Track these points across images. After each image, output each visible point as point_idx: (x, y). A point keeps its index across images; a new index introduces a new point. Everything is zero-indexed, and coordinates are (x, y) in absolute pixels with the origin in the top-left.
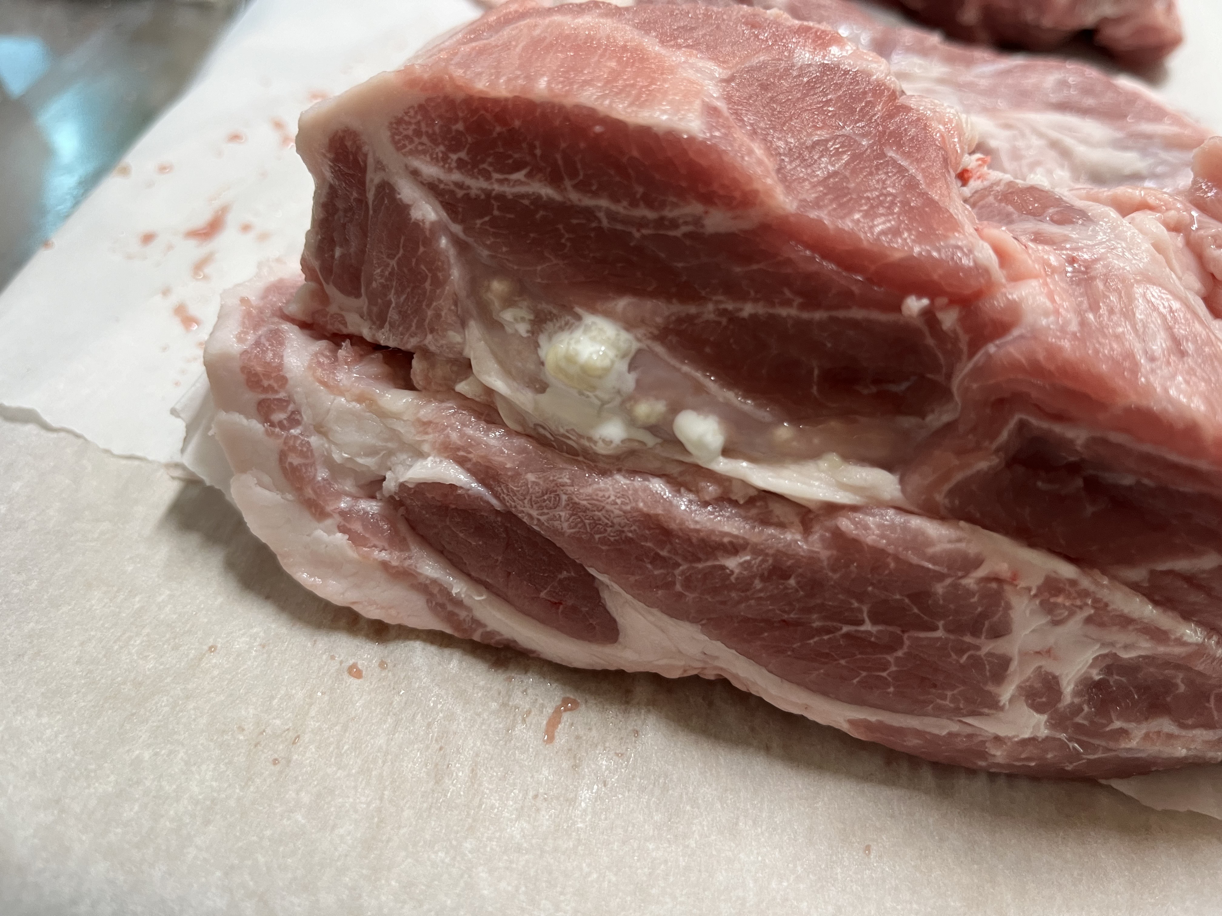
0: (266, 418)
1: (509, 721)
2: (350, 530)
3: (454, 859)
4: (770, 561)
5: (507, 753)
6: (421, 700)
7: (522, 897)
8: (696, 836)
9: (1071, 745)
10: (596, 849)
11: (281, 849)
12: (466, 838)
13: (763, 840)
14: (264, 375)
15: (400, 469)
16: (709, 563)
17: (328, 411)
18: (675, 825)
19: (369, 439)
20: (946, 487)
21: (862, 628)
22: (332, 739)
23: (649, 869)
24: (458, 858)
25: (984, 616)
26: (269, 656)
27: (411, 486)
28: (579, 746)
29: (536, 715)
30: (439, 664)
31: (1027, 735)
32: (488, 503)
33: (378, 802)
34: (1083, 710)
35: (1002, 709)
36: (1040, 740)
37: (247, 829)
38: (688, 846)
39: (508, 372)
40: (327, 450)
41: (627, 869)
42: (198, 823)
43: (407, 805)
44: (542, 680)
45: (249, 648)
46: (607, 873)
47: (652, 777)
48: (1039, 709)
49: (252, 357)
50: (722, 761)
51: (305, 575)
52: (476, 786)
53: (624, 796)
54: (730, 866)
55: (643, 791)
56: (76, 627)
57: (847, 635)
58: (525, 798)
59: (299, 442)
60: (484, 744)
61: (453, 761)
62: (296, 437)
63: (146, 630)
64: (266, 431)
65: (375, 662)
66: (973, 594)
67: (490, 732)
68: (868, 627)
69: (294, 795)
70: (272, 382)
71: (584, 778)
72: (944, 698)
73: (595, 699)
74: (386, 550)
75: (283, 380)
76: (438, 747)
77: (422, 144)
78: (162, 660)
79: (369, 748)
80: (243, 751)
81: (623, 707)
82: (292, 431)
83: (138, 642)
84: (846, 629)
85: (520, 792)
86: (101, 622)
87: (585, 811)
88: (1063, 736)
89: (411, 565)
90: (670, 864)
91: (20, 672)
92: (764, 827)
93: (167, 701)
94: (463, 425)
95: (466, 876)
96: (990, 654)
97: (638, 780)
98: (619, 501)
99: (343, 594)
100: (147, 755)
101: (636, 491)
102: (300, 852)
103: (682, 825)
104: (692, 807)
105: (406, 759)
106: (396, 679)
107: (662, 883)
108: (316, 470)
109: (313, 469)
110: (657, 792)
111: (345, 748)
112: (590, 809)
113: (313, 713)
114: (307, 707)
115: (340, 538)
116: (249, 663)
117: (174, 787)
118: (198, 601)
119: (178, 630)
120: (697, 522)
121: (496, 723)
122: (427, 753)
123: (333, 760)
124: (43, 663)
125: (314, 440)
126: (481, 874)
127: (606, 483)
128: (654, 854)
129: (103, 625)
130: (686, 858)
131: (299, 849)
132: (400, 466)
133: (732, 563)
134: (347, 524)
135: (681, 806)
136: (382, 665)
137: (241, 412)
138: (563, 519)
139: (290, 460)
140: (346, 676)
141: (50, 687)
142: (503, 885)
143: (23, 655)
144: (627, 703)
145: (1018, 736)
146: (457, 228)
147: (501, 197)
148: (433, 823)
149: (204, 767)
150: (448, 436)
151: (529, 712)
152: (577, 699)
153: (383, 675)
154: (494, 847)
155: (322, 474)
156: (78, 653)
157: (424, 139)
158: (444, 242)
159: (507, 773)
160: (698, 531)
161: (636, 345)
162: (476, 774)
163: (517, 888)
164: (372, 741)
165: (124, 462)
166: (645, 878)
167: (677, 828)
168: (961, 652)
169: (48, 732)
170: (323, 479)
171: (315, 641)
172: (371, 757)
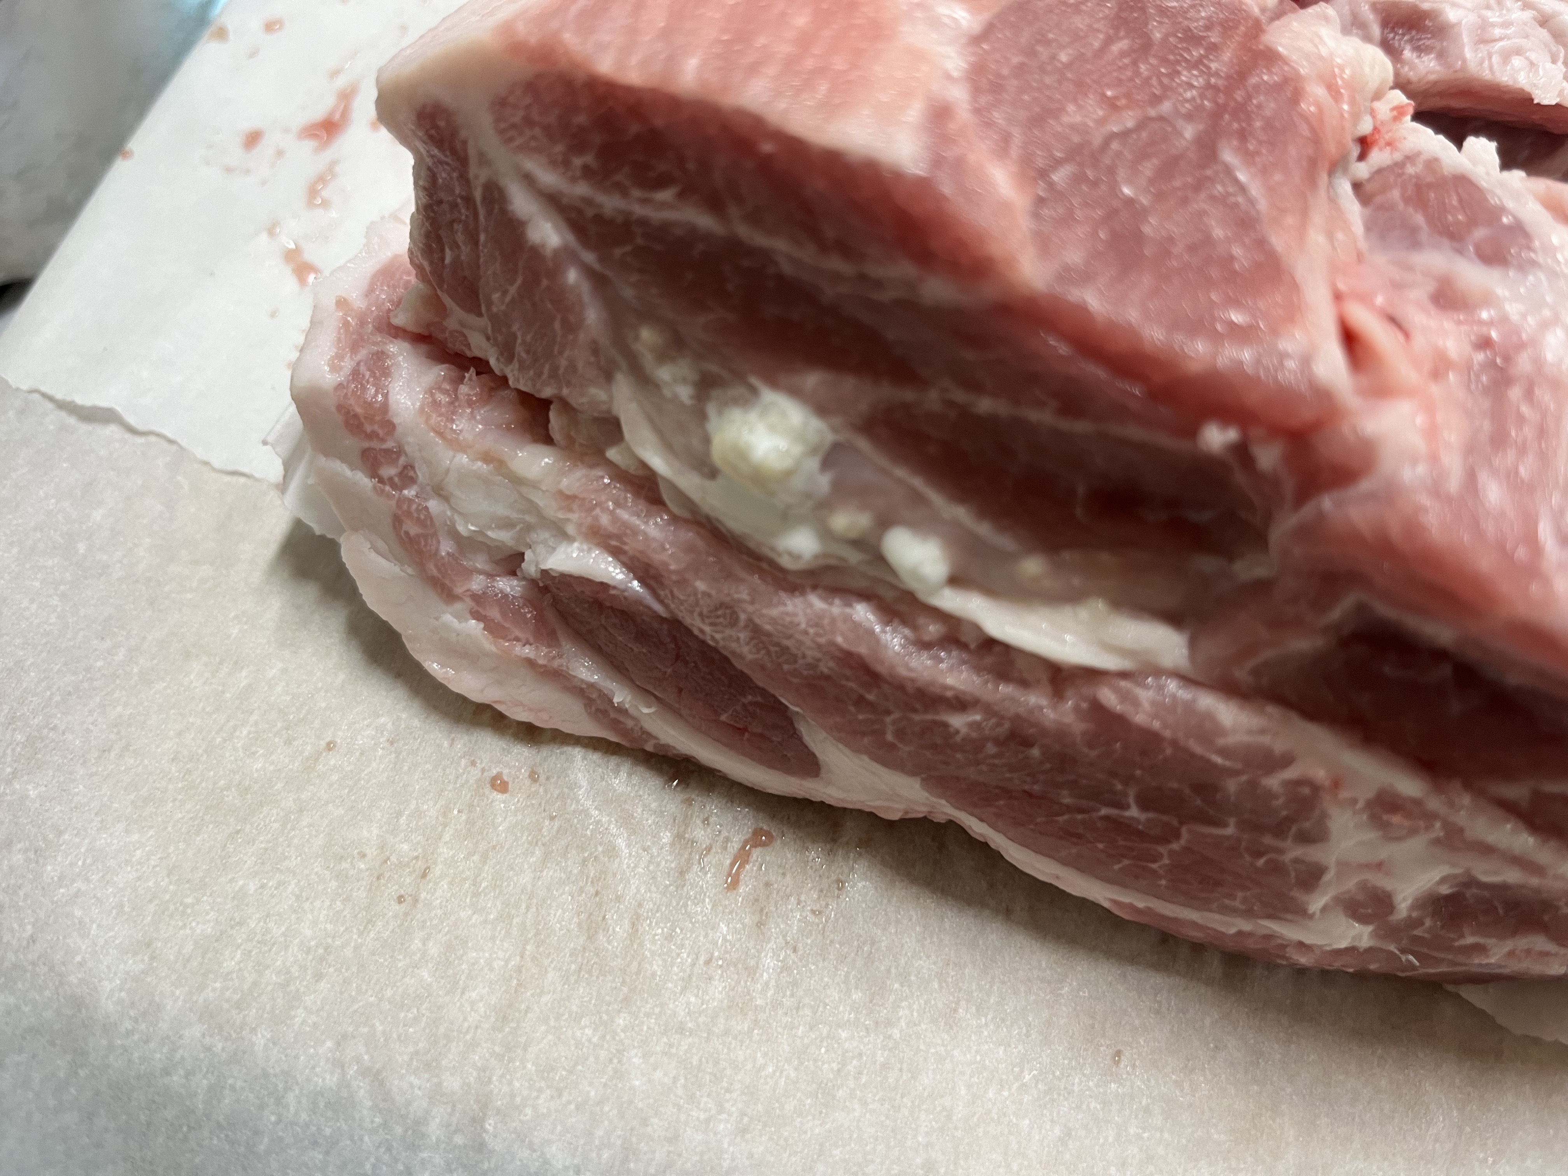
0: (374, 474)
1: (683, 859)
2: (485, 617)
3: (603, 1037)
4: (1007, 725)
5: (678, 904)
6: (576, 828)
7: (680, 1092)
8: (903, 1023)
9: (1403, 958)
10: (775, 1035)
11: (402, 1015)
12: (619, 1012)
13: (986, 1033)
14: (365, 418)
15: (540, 549)
16: (929, 717)
17: (447, 471)
18: (878, 1008)
19: (501, 510)
20: (1251, 663)
21: (1127, 814)
22: (468, 873)
23: (839, 1063)
24: (608, 1037)
25: (1289, 820)
26: (397, 757)
27: (554, 574)
28: (768, 897)
29: (717, 853)
30: (603, 779)
31: (1343, 945)
32: (649, 608)
33: (518, 958)
34: (1423, 924)
35: (1311, 917)
36: (1361, 950)
37: (364, 987)
38: (890, 1037)
39: (668, 447)
40: (449, 518)
41: (811, 1062)
42: (308, 978)
43: (553, 966)
44: (729, 805)
45: (375, 744)
46: (786, 1067)
47: (855, 943)
48: (1363, 919)
49: (349, 394)
50: (947, 925)
51: (435, 665)
52: (635, 946)
53: (817, 966)
54: (940, 1066)
55: (842, 962)
56: (172, 711)
57: (1107, 818)
58: (695, 964)
59: (414, 507)
60: (650, 891)
61: (609, 912)
62: (410, 501)
63: (255, 717)
64: (375, 488)
65: (524, 772)
66: (1276, 797)
67: (659, 873)
68: (1134, 812)
69: (420, 945)
70: (376, 427)
71: (769, 941)
72: (1232, 897)
73: (794, 833)
74: (531, 645)
75: (390, 426)
76: (592, 891)
77: (533, 138)
78: (273, 757)
79: (511, 888)
80: (364, 883)
81: (828, 846)
82: (406, 492)
83: (245, 732)
84: (1104, 811)
85: (688, 956)
86: (202, 704)
87: (767, 984)
88: (1393, 948)
89: (562, 665)
90: (865, 1058)
91: (106, 773)
92: (989, 1017)
93: (278, 815)
94: (617, 504)
95: (615, 1061)
96: (1296, 861)
97: (838, 946)
98: (811, 631)
99: (482, 691)
100: (252, 888)
101: (833, 620)
102: (424, 1019)
103: (886, 1008)
104: (902, 986)
105: (554, 905)
106: (549, 796)
107: (851, 1083)
108: (439, 542)
109: (434, 542)
110: (859, 963)
111: (483, 885)
112: (773, 983)
113: (447, 837)
114: (440, 829)
115: (473, 626)
116: (374, 765)
117: (283, 929)
118: (315, 678)
119: (291, 717)
120: (911, 670)
121: (666, 861)
122: (580, 898)
123: (468, 900)
124: (132, 761)
125: (434, 505)
126: (634, 1060)
127: (795, 606)
128: (847, 1045)
129: (204, 709)
130: (887, 1052)
131: (423, 1015)
132: (541, 546)
133: (958, 721)
134: (480, 610)
135: (888, 983)
136: (533, 776)
137: (343, 460)
138: (742, 641)
139: (405, 527)
140: (487, 790)
141: (141, 793)
142: (658, 1074)
143: (109, 751)
144: (834, 841)
145: (1330, 945)
146: (589, 257)
147: (643, 222)
148: (581, 990)
149: (317, 904)
150: (596, 518)
151: (709, 849)
152: (772, 831)
153: (533, 789)
154: (652, 1026)
155: (446, 547)
156: (175, 746)
157: (537, 131)
158: (572, 276)
159: (674, 931)
160: (913, 680)
161: (830, 438)
162: (637, 930)
163: (675, 1079)
164: (515, 878)
165: (227, 479)
166: (831, 1076)
167: (879, 1012)
168: (1259, 854)
169: (138, 853)
170: (448, 554)
171: (453, 739)
172: (513, 900)
